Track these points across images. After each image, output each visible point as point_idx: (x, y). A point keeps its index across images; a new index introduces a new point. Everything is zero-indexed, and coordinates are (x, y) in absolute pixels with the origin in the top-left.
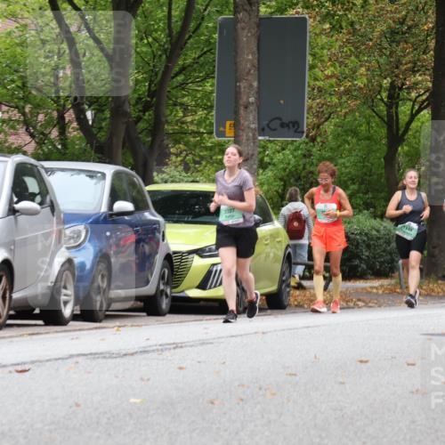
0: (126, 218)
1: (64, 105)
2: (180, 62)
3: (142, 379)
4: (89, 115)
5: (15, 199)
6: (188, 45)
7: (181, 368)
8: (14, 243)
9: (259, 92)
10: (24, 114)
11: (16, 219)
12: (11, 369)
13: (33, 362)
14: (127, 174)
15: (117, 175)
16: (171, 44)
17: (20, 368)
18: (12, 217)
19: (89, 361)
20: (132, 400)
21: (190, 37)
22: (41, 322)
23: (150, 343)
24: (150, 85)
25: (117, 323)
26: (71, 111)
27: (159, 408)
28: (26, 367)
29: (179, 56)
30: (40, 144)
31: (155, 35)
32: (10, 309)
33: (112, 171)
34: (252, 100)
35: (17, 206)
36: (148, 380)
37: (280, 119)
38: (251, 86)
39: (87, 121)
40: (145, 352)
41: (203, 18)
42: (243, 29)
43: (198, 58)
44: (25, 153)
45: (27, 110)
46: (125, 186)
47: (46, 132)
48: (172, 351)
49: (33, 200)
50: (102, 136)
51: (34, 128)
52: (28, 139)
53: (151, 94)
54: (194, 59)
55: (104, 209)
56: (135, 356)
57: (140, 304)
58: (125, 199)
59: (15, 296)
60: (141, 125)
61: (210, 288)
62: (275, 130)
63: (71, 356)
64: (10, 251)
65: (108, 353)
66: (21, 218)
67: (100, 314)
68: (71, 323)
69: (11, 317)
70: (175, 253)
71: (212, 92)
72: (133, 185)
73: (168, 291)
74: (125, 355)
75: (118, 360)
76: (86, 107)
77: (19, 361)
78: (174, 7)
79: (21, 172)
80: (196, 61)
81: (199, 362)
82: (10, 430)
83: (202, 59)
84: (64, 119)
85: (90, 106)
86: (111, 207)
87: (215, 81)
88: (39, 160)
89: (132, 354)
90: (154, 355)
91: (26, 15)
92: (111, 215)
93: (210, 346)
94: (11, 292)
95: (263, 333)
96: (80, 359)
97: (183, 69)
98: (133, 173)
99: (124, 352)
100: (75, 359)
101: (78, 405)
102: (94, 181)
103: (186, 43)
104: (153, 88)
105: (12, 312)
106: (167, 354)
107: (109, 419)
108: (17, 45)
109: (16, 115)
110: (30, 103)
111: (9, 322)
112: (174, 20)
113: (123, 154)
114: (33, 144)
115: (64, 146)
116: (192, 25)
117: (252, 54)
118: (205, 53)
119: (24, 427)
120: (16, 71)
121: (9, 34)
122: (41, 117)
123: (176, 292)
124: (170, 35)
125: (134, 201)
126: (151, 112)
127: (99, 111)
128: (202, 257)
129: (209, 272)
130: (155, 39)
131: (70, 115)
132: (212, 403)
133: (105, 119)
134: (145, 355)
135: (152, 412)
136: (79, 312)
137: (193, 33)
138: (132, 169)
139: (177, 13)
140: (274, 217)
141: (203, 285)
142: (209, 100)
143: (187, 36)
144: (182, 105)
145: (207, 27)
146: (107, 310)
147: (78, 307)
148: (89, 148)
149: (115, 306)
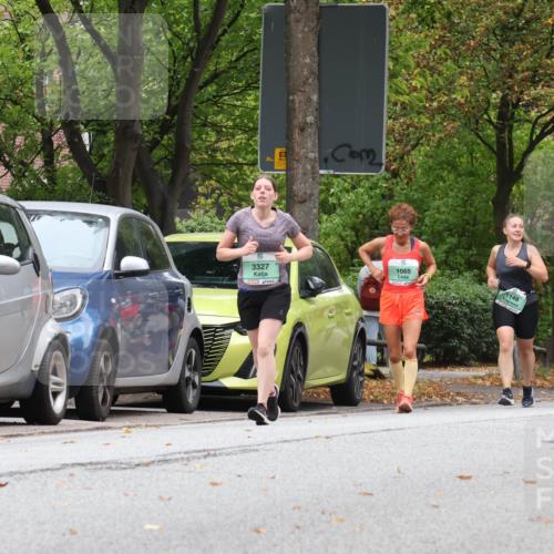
0: (138, 279)
1: (52, 124)
2: (212, 68)
3: (161, 498)
4: (86, 137)
6: (222, 43)
7: (214, 484)
9: (320, 109)
13: (11, 474)
14: (139, 219)
15: (124, 221)
16: (198, 41)
19: (88, 473)
20: (148, 526)
21: (225, 32)
22: (22, 420)
23: (171, 449)
24: (170, 97)
25: (127, 421)
26: (61, 132)
27: (184, 538)
28: (3, 480)
29: (209, 58)
30: (19, 177)
31: (175, 28)
33: (119, 215)
34: (310, 119)
36: (169, 499)
37: (349, 146)
38: (309, 100)
39: (84, 146)
40: (166, 461)
41: (242, 6)
42: (298, 21)
43: (238, 60)
46: (136, 236)
47: (27, 161)
48: (202, 460)
49: (9, 255)
50: (105, 167)
51: (10, 155)
52: (2, 170)
53: (171, 110)
54: (231, 62)
55: (108, 267)
56: (152, 467)
57: (158, 397)
58: (137, 255)
60: (159, 153)
61: (254, 376)
62: (342, 160)
63: (64, 466)
65: (115, 462)
67: (104, 410)
68: (63, 421)
70: (205, 327)
71: (255, 108)
72: (147, 234)
73: (197, 379)
74: (138, 465)
75: (128, 471)
76: (82, 127)
80: (232, 65)
81: (239, 476)
83: (241, 62)
84: (51, 143)
85: (86, 126)
86: (117, 264)
87: (259, 93)
88: (17, 199)
89: (147, 465)
90: (177, 465)
92: (117, 275)
93: (253, 454)
95: (327, 438)
96: (76, 470)
97: (215, 76)
98: (148, 218)
99: (137, 462)
100: (69, 471)
101: (73, 532)
102: (93, 228)
103: (219, 40)
104: (174, 103)
106: (196, 465)
107: (116, 552)
110: (5, 121)
112: (202, 8)
113: (134, 191)
114: (9, 177)
115: (52, 180)
116: (228, 15)
117: (312, 55)
118: (245, 55)
122: (19, 140)
123: (208, 381)
124: (197, 28)
125: (148, 257)
126: (171, 135)
128: (241, 333)
130: (176, 35)
131: (59, 138)
132: (258, 531)
133: (108, 144)
134: (165, 466)
135: (174, 543)
136: (73, 407)
137: (229, 26)
138: (145, 213)
140: (341, 280)
141: (244, 372)
142: (251, 119)
143: (220, 31)
144: (214, 126)
145: (248, 18)
146: (113, 404)
147: (73, 400)
148: (85, 183)
149: (123, 399)
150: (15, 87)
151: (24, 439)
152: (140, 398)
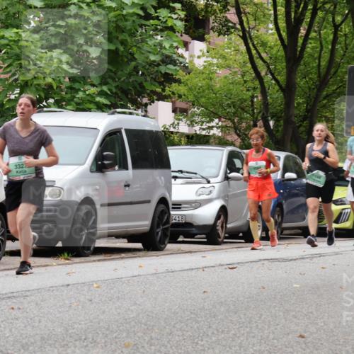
0: (292, 182)
1: (257, 118)
2: (325, 93)
3: (301, 274)
4: (271, 123)
5: (229, 172)
6: (330, 83)
7: (323, 268)
8: (228, 196)
10: (234, 123)
11: (229, 183)
12: (226, 267)
13: (238, 263)
14: (293, 157)
15: (287, 158)
16: (320, 82)
17: (231, 266)
18: (226, 182)
19: (270, 263)
20: (295, 286)
21: (331, 77)
22: (243, 241)
23: (306, 253)
24: (307, 106)
25: (287, 242)
26: (261, 121)
27: (310, 290)
28: (235, 266)
29: (324, 88)
30: (243, 140)
31: (310, 76)
32: (225, 233)
33: (284, 156)
35: (230, 175)
36: (304, 274)
39: (270, 127)
40: (303, 258)
41: (339, 66)
43: (336, 89)
44: (234, 145)
45: (236, 121)
46: (291, 164)
47: (247, 133)
48: (319, 258)
49: (238, 172)
50: (279, 135)
51: (240, 131)
52: (236, 137)
53: (308, 111)
54: (333, 90)
55: (279, 177)
56: (297, 261)
57: (300, 231)
58: (292, 172)
59: (228, 226)
60: (302, 129)
61: (341, 222)
63: (260, 260)
64: (226, 201)
65: (281, 259)
66: (232, 182)
69: (226, 238)
72: (297, 164)
74: (291, 260)
75: (287, 263)
76: (270, 118)
77: (231, 262)
78: (322, 60)
79: (232, 156)
80: (334, 92)
81: (334, 265)
82: (225, 301)
83: (338, 90)
85: (272, 118)
86: (283, 175)
87: (346, 103)
88: (242, 149)
89: (295, 260)
90: (308, 260)
91: (236, 66)
92: (283, 181)
93: (340, 255)
94: (226, 224)
96: (266, 262)
97: (327, 96)
98: (297, 156)
99: (290, 258)
100: (263, 262)
101: (264, 288)
103: (328, 81)
104: (309, 108)
105: (227, 235)
106: (315, 260)
107: (281, 296)
108: (230, 83)
109: (230, 124)
110: (238, 117)
111: (225, 240)
112: (322, 68)
113: (291, 145)
114: (239, 140)
116: (333, 71)
118: (340, 87)
119: (233, 299)
120: (230, 99)
121: (226, 77)
122: (244, 124)
123: (321, 225)
124: (319, 76)
125: (297, 173)
126: (307, 121)
127: (277, 121)
128: (336, 205)
129: (341, 213)
130: (310, 79)
131: (260, 124)
133: (281, 126)
134: (302, 260)
135: (306, 293)
136: (264, 235)
137: (333, 75)
138: (296, 154)
139: (323, 63)
141: (337, 221)
142: (341, 114)
143: (329, 77)
144: (326, 117)
145: (342, 72)
146: (281, 234)
147: (264, 233)
148: (271, 142)
149: (285, 232)
150: (242, 103)
151: (243, 249)
152: (292, 232)
